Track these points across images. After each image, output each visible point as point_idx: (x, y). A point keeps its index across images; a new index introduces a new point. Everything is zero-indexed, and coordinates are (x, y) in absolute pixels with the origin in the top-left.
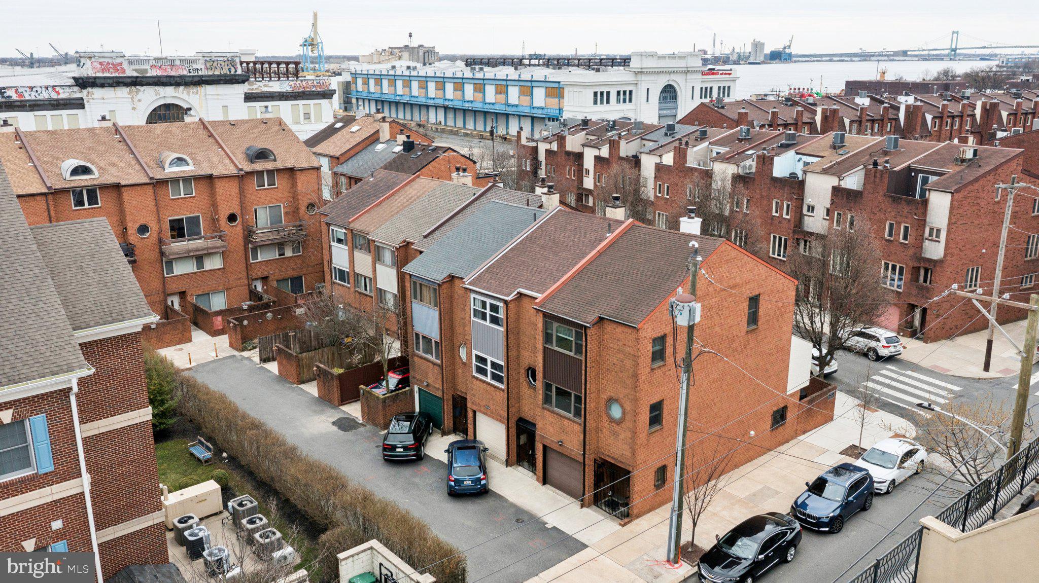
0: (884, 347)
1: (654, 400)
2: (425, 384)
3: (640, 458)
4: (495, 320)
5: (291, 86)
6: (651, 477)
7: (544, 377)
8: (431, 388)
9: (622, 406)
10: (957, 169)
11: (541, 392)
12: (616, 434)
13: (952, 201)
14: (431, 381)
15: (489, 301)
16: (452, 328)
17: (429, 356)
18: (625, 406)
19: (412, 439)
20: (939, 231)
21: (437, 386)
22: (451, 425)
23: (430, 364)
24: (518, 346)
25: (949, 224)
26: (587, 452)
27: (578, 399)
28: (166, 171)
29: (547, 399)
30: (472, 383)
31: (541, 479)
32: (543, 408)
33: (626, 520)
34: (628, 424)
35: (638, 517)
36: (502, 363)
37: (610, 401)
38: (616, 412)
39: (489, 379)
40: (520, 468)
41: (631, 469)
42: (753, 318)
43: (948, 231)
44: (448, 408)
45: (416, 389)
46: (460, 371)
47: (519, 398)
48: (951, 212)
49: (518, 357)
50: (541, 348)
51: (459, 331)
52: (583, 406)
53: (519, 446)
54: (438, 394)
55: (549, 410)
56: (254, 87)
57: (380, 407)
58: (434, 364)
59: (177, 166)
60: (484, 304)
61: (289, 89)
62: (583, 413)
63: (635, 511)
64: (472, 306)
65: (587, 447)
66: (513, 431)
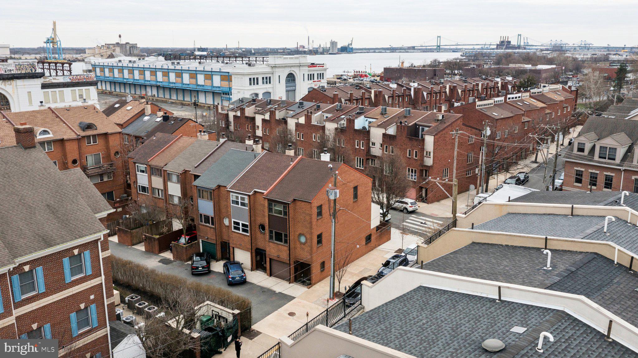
0: (410, 207)
1: (319, 233)
2: (206, 238)
3: (314, 258)
4: (243, 204)
5: (70, 79)
6: (319, 267)
7: (269, 228)
8: (209, 240)
9: (305, 237)
10: (436, 124)
11: (268, 234)
12: (303, 249)
13: (434, 139)
14: (209, 236)
15: (240, 196)
16: (220, 210)
17: (208, 224)
18: (307, 236)
19: (205, 263)
20: (430, 153)
21: (213, 238)
22: (221, 256)
23: (209, 228)
24: (255, 215)
25: (434, 150)
26: (291, 259)
27: (286, 236)
28: (38, 138)
29: (271, 237)
30: (232, 234)
31: (269, 274)
32: (269, 242)
33: (310, 286)
34: (309, 244)
35: (315, 284)
36: (248, 224)
37: (300, 235)
38: (303, 239)
39: (241, 232)
40: (258, 271)
41: (311, 263)
42: (356, 196)
43: (434, 153)
44: (219, 248)
45: (201, 241)
46: (224, 230)
47: (256, 239)
48: (434, 144)
49: (255, 220)
50: (267, 215)
51: (223, 211)
52: (288, 238)
53: (257, 261)
54: (214, 242)
55: (272, 242)
56: (47, 80)
57: (184, 251)
58: (211, 228)
59: (44, 135)
60: (237, 197)
61: (69, 81)
62: (288, 241)
63: (313, 282)
64: (231, 199)
65: (291, 257)
66: (254, 254)
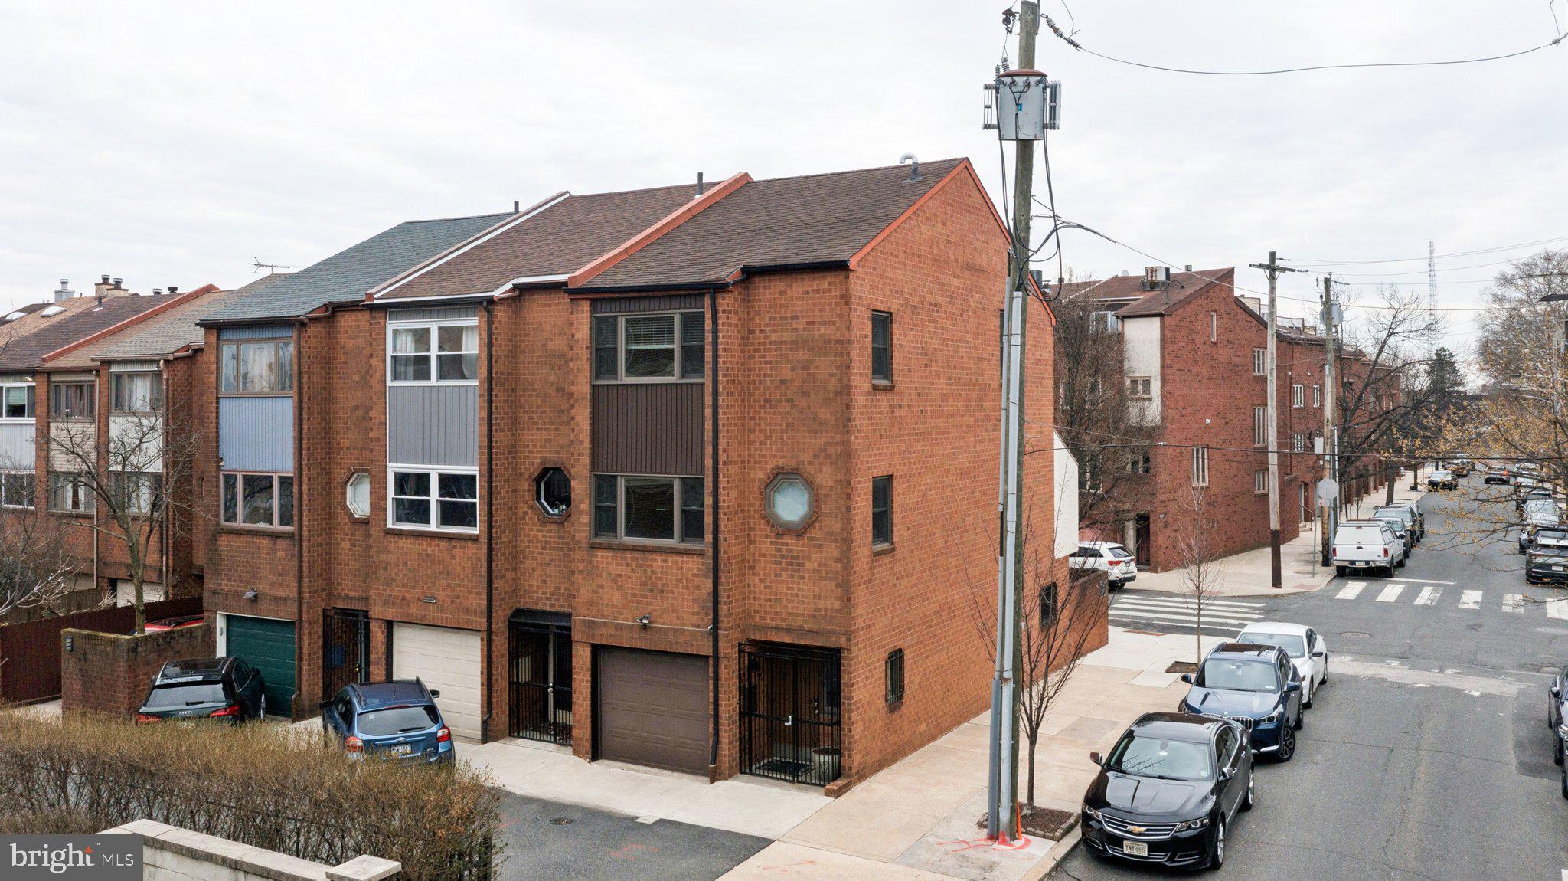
0: (1111, 563)
1: (880, 472)
2: (249, 594)
3: (861, 611)
4: (452, 367)
6: (877, 676)
7: (594, 466)
8: (264, 605)
9: (810, 484)
11: (585, 507)
12: (795, 563)
13: (1163, 329)
14: (263, 587)
15: (434, 326)
16: (327, 436)
17: (262, 526)
18: (819, 479)
19: (221, 695)
20: (1147, 382)
21: (281, 592)
22: (319, 690)
23: (264, 542)
24: (514, 422)
25: (1163, 367)
26: (724, 622)
27: (693, 488)
29: (604, 521)
30: (387, 551)
31: (587, 745)
32: (593, 547)
33: (840, 782)
34: (832, 524)
35: (862, 777)
36: (472, 469)
37: (780, 477)
38: (791, 506)
39: (434, 526)
40: (520, 741)
41: (842, 642)
43: (1164, 381)
44: (311, 643)
45: (220, 623)
46: (346, 545)
47: (515, 559)
48: (1163, 348)
49: (513, 451)
50: (587, 389)
51: (345, 443)
52: (709, 501)
53: (515, 685)
54: (286, 613)
55: (609, 548)
57: (122, 666)
58: (275, 536)
60: (422, 337)
62: (708, 519)
63: (856, 759)
64: (389, 353)
65: (724, 609)
66: (501, 643)
